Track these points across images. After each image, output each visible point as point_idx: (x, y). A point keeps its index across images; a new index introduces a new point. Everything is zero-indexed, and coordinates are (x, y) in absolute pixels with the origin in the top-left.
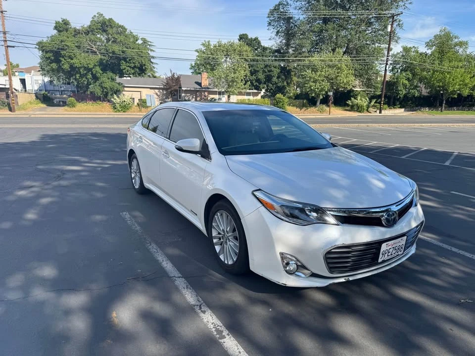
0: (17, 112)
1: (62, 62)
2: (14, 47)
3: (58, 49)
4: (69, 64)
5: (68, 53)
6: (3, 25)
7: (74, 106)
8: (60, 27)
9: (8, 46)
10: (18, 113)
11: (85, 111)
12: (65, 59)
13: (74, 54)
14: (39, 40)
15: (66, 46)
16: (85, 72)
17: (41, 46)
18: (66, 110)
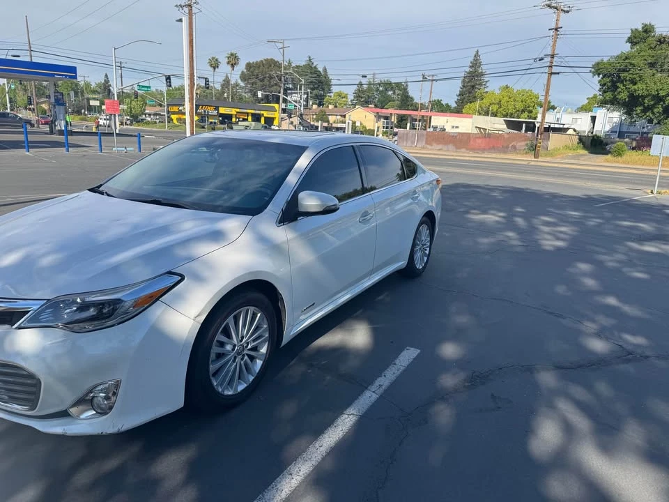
0: (540, 159)
1: (619, 90)
2: (558, 73)
3: (619, 70)
4: (628, 92)
5: (630, 76)
6: (554, 46)
7: (619, 154)
8: (636, 38)
9: (552, 73)
10: (543, 161)
11: (636, 163)
12: (624, 86)
13: (640, 77)
14: (598, 60)
15: (631, 64)
16: (652, 103)
17: (598, 69)
18: (607, 161)
